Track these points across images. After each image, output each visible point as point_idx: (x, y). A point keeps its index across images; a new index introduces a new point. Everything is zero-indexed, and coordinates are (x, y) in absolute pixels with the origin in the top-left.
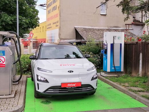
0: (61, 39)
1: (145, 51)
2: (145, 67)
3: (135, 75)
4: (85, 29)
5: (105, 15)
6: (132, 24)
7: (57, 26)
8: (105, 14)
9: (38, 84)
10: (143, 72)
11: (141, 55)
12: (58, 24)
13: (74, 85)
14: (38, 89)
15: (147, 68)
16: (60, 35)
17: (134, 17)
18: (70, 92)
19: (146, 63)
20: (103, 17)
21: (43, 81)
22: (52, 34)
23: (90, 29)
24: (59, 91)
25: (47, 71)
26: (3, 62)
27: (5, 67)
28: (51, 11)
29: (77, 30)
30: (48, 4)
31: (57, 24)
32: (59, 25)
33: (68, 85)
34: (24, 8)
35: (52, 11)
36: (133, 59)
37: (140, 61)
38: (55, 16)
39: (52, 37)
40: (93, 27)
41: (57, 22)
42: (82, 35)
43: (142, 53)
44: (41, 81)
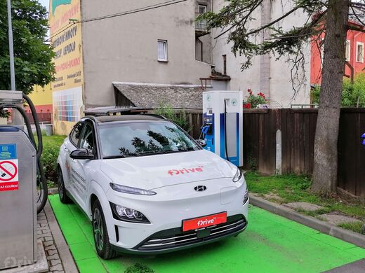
0: (87, 106)
1: (289, 126)
2: (289, 156)
3: (265, 172)
4: (133, 87)
5: (166, 62)
6: (211, 78)
7: (77, 81)
8: (165, 60)
9: (116, 227)
10: (285, 166)
11: (279, 134)
12: (81, 77)
13: (212, 221)
14: (118, 240)
15: (294, 158)
16: (85, 98)
17: (212, 67)
18: (202, 239)
19: (290, 149)
20: (162, 65)
21: (133, 220)
22: (65, 97)
23: (141, 87)
24: (176, 240)
25: (142, 192)
26: (13, 177)
27: (17, 188)
28: (62, 54)
29: (118, 88)
30: (54, 40)
31: (78, 78)
32: (82, 81)
33: (199, 223)
34: (24, 40)
35: (65, 54)
36: (261, 142)
37: (277, 145)
38: (71, 62)
39: (66, 102)
40: (146, 84)
41: (79, 74)
42: (130, 99)
43: (282, 130)
44: (125, 218)
